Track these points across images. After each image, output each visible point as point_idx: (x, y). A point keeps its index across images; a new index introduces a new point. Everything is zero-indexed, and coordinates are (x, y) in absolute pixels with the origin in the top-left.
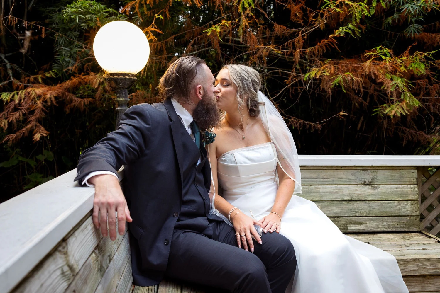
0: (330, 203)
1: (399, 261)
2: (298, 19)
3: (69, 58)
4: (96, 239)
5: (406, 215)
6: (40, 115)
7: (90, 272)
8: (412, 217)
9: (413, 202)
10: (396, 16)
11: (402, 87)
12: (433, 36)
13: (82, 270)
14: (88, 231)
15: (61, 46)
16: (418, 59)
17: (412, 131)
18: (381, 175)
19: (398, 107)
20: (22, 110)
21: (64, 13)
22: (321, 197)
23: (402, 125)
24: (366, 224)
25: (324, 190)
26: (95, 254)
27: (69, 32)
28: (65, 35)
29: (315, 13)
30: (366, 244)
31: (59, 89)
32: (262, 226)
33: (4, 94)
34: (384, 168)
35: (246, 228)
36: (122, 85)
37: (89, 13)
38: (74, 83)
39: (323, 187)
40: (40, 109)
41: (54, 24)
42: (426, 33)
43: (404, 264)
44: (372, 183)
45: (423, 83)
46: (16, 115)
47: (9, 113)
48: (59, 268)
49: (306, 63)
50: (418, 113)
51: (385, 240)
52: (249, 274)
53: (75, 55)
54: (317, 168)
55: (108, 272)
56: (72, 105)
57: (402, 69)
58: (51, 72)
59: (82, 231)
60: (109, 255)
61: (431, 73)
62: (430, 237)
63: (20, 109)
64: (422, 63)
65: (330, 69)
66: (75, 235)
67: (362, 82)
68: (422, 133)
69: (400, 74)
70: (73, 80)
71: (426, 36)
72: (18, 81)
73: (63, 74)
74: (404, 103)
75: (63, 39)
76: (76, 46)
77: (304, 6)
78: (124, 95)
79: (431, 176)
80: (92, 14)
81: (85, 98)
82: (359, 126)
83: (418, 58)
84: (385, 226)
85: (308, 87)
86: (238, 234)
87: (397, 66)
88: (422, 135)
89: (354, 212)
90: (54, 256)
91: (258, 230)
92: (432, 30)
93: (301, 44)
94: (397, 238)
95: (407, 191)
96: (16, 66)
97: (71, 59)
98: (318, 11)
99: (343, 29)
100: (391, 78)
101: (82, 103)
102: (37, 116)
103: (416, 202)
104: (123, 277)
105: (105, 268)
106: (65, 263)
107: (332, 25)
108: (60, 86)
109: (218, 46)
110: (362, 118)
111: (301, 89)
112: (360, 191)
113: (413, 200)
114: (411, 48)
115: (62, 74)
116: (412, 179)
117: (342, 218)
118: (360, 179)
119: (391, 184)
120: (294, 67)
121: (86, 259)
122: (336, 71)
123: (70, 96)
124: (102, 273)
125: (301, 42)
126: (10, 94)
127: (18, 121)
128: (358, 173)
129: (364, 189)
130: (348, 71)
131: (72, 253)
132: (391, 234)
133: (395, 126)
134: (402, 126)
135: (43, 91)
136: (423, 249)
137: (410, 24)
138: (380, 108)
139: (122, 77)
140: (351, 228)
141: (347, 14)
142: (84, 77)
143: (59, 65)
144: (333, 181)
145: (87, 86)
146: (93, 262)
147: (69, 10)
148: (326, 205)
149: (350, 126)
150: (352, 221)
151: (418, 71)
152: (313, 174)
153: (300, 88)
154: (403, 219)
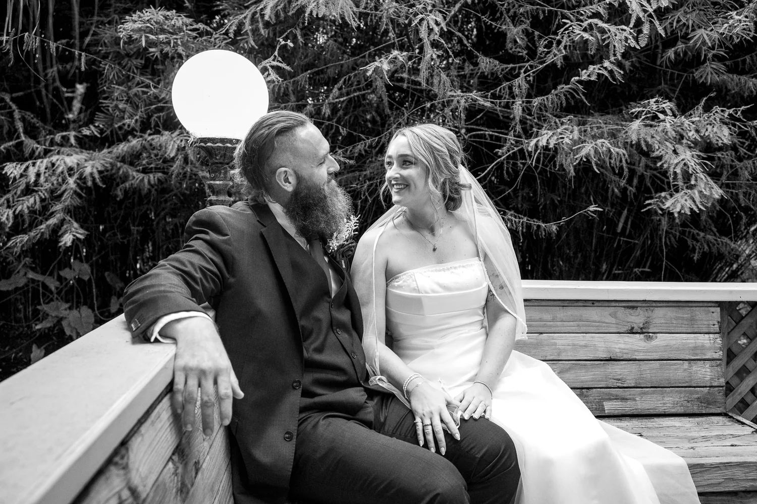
0: (573, 364)
1: (692, 467)
2: (518, 49)
3: (124, 103)
4: (174, 436)
5: (702, 385)
6: (71, 202)
7: (164, 497)
8: (712, 389)
9: (714, 363)
10: (680, 46)
11: (693, 165)
12: (743, 81)
13: (151, 495)
14: (162, 423)
15: (112, 82)
16: (718, 119)
17: (710, 237)
18: (660, 316)
19: (686, 197)
20: (40, 193)
21: (121, 30)
22: (559, 355)
23: (692, 226)
24: (634, 400)
25: (563, 342)
26: (173, 463)
27: (126, 59)
28: (119, 64)
29: (547, 39)
30: (636, 437)
31: (106, 157)
32: (460, 408)
33: (11, 165)
34: (664, 305)
35: (433, 412)
36: (220, 159)
37: (163, 31)
38: (133, 147)
39: (562, 337)
40: (72, 191)
41: (100, 45)
42: (731, 75)
43: (700, 472)
44: (644, 330)
45: (727, 157)
46: (28, 201)
47: (15, 197)
48: (114, 495)
49: (530, 120)
50: (718, 208)
51: (667, 428)
52: (438, 495)
53: (136, 99)
54: (552, 303)
55: (193, 493)
56: (127, 185)
57: (692, 134)
58: (92, 127)
59: (153, 423)
60: (196, 462)
61: (739, 141)
62: (743, 423)
63: (37, 191)
64: (725, 126)
65: (572, 132)
66: (141, 431)
67: (627, 156)
68: (726, 240)
69: (689, 142)
70: (132, 141)
71: (730, 80)
72: (34, 142)
73: (114, 133)
74: (696, 192)
75: (115, 71)
76: (138, 84)
77: (529, 28)
78: (222, 176)
79: (743, 318)
80: (170, 33)
81: (152, 172)
82: (621, 225)
83: (718, 117)
84: (668, 405)
85: (534, 161)
86: (418, 420)
87: (683, 129)
88: (726, 243)
89: (615, 379)
90: (107, 475)
91: (454, 414)
92: (740, 69)
93: (524, 91)
94: (688, 425)
95: (703, 343)
96: (29, 116)
97: (129, 105)
98: (552, 36)
99: (594, 69)
100: (673, 149)
101: (146, 181)
102: (66, 204)
103: (718, 362)
104: (217, 499)
105: (189, 486)
106: (123, 484)
107: (575, 58)
108: (109, 153)
109: (383, 92)
110: (625, 212)
111: (524, 164)
112: (625, 343)
113: (713, 360)
114: (706, 100)
115: (112, 132)
116: (711, 323)
117: (594, 390)
118: (626, 324)
119: (676, 331)
120: (512, 129)
121: (158, 474)
122: (581, 135)
123: (125, 168)
124: (183, 496)
125: (524, 87)
126: (21, 165)
127: (32, 212)
128: (621, 312)
129: (631, 340)
130: (601, 136)
131: (136, 465)
132: (677, 418)
133: (680, 229)
134: (692, 228)
135: (79, 160)
136: (732, 446)
137: (705, 61)
138: (656, 198)
139: (220, 145)
140: (609, 407)
141: (601, 43)
142: (151, 137)
143: (107, 116)
144: (578, 326)
145: (155, 152)
146: (170, 477)
147: (129, 26)
148: (568, 367)
149: (605, 227)
150: (612, 395)
151: (718, 138)
152: (546, 315)
153: (521, 163)
154: (697, 393)
